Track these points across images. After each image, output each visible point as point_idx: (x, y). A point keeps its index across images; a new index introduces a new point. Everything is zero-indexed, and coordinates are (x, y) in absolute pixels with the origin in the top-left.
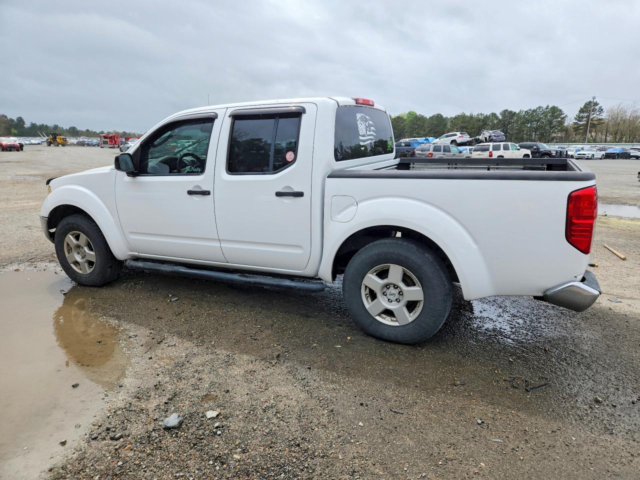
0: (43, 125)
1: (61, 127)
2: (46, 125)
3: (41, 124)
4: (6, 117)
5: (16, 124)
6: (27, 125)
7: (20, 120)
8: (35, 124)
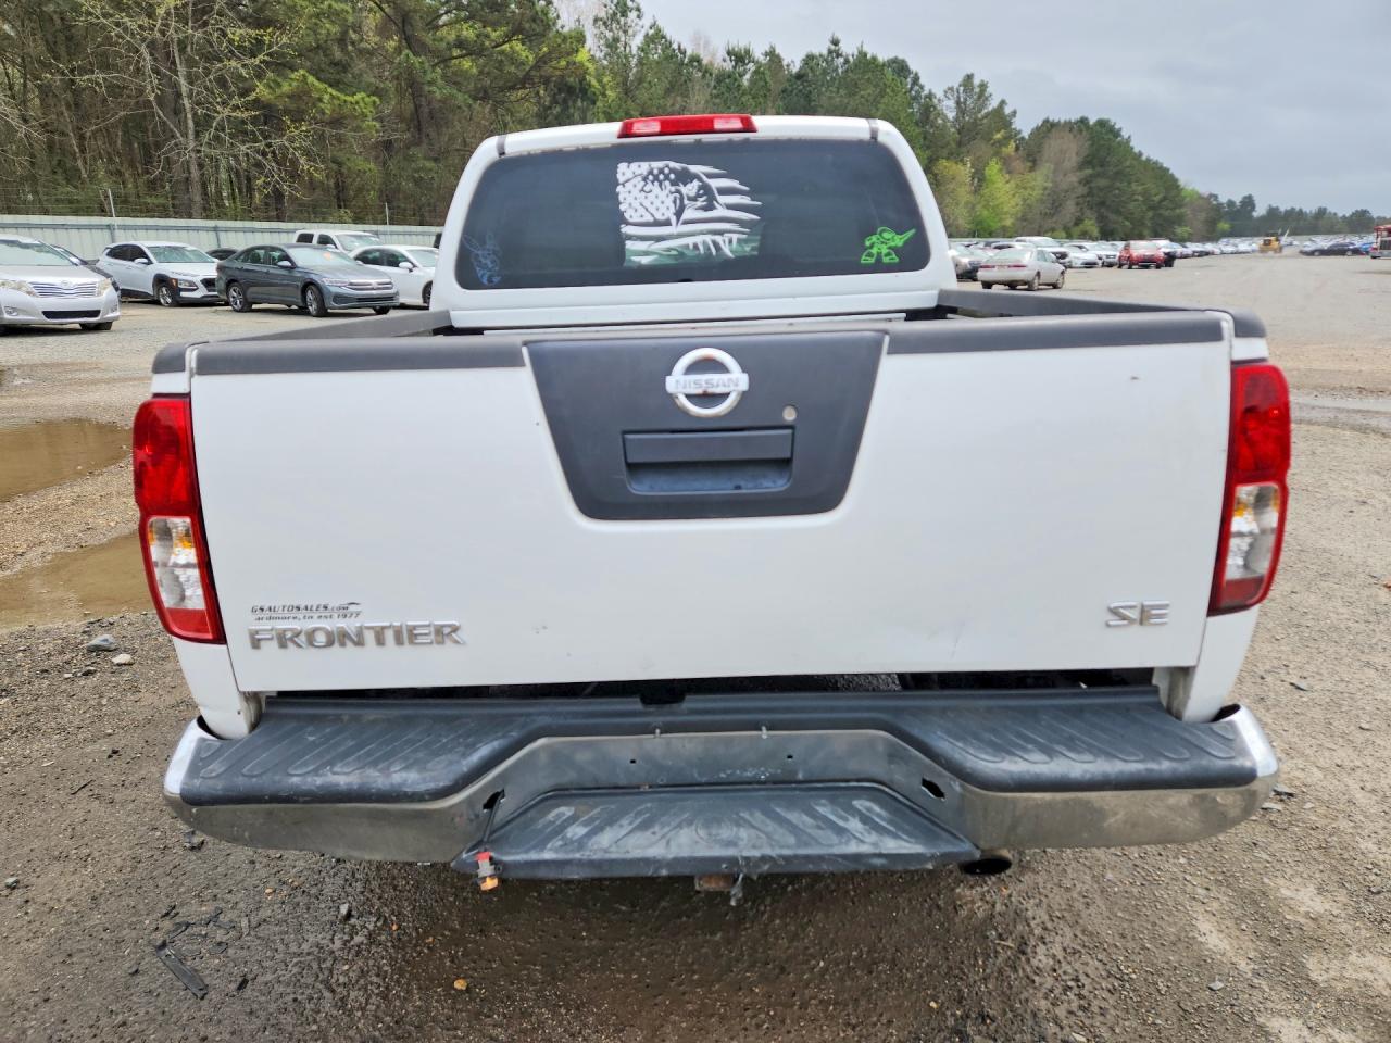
0: (1293, 209)
1: (1333, 211)
2: (1301, 210)
3: (1289, 208)
4: (1216, 197)
5: (1238, 211)
6: (1260, 211)
7: (1249, 203)
8: (1277, 208)
